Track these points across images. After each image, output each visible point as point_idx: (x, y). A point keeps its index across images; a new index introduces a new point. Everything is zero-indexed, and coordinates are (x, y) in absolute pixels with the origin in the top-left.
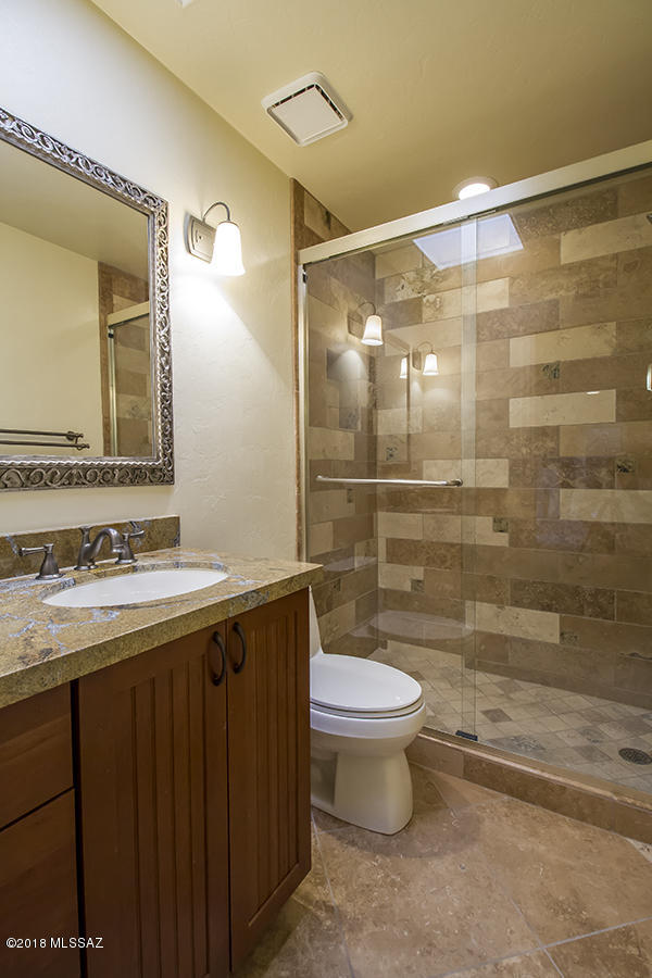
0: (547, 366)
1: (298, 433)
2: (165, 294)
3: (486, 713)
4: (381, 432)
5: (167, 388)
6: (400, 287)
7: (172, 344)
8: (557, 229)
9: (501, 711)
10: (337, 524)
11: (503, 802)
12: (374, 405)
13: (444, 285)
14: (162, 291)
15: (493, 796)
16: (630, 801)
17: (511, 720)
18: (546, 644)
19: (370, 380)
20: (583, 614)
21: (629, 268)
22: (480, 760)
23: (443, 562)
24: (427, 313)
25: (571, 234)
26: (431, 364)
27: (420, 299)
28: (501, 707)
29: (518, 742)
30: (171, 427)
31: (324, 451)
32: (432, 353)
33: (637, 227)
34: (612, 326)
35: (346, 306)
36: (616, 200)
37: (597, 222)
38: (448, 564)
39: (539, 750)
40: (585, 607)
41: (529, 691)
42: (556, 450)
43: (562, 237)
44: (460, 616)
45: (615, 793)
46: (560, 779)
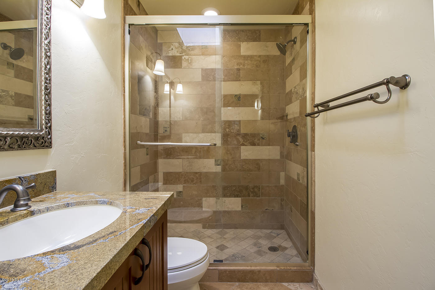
0: (236, 96)
1: (125, 117)
2: (49, 17)
3: (217, 248)
4: (160, 119)
5: (48, 81)
6: (171, 49)
7: (52, 51)
8: (240, 40)
9: (223, 245)
10: (142, 166)
11: (237, 286)
12: (157, 105)
13: (192, 52)
14: (47, 14)
15: (233, 285)
16: (283, 268)
17: (228, 248)
18: (236, 211)
19: (155, 92)
20: (249, 196)
21: (264, 61)
22: (225, 271)
23: (192, 181)
24: (184, 64)
25: (245, 43)
26: (180, 88)
27: (181, 57)
28: (222, 243)
29: (234, 257)
30: (50, 108)
31: (136, 127)
32: (180, 83)
33: (267, 47)
34: (259, 82)
35: (146, 52)
36: (260, 35)
37: (253, 41)
38: (195, 182)
39: (243, 258)
40: (250, 193)
41: (230, 233)
42: (239, 130)
43: (241, 44)
44: (200, 205)
45: (277, 267)
46: (258, 268)
